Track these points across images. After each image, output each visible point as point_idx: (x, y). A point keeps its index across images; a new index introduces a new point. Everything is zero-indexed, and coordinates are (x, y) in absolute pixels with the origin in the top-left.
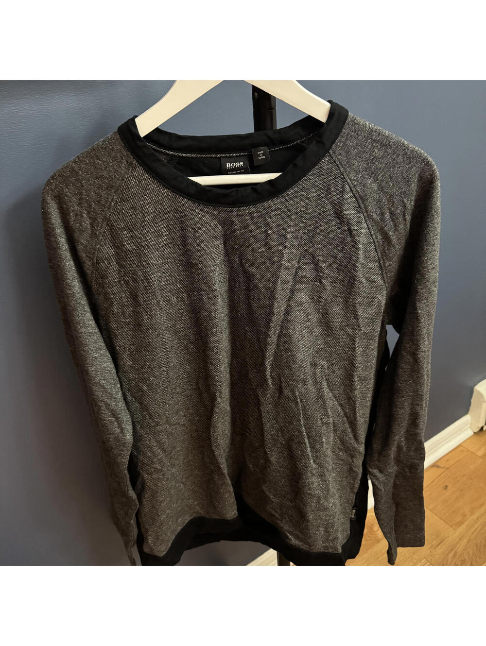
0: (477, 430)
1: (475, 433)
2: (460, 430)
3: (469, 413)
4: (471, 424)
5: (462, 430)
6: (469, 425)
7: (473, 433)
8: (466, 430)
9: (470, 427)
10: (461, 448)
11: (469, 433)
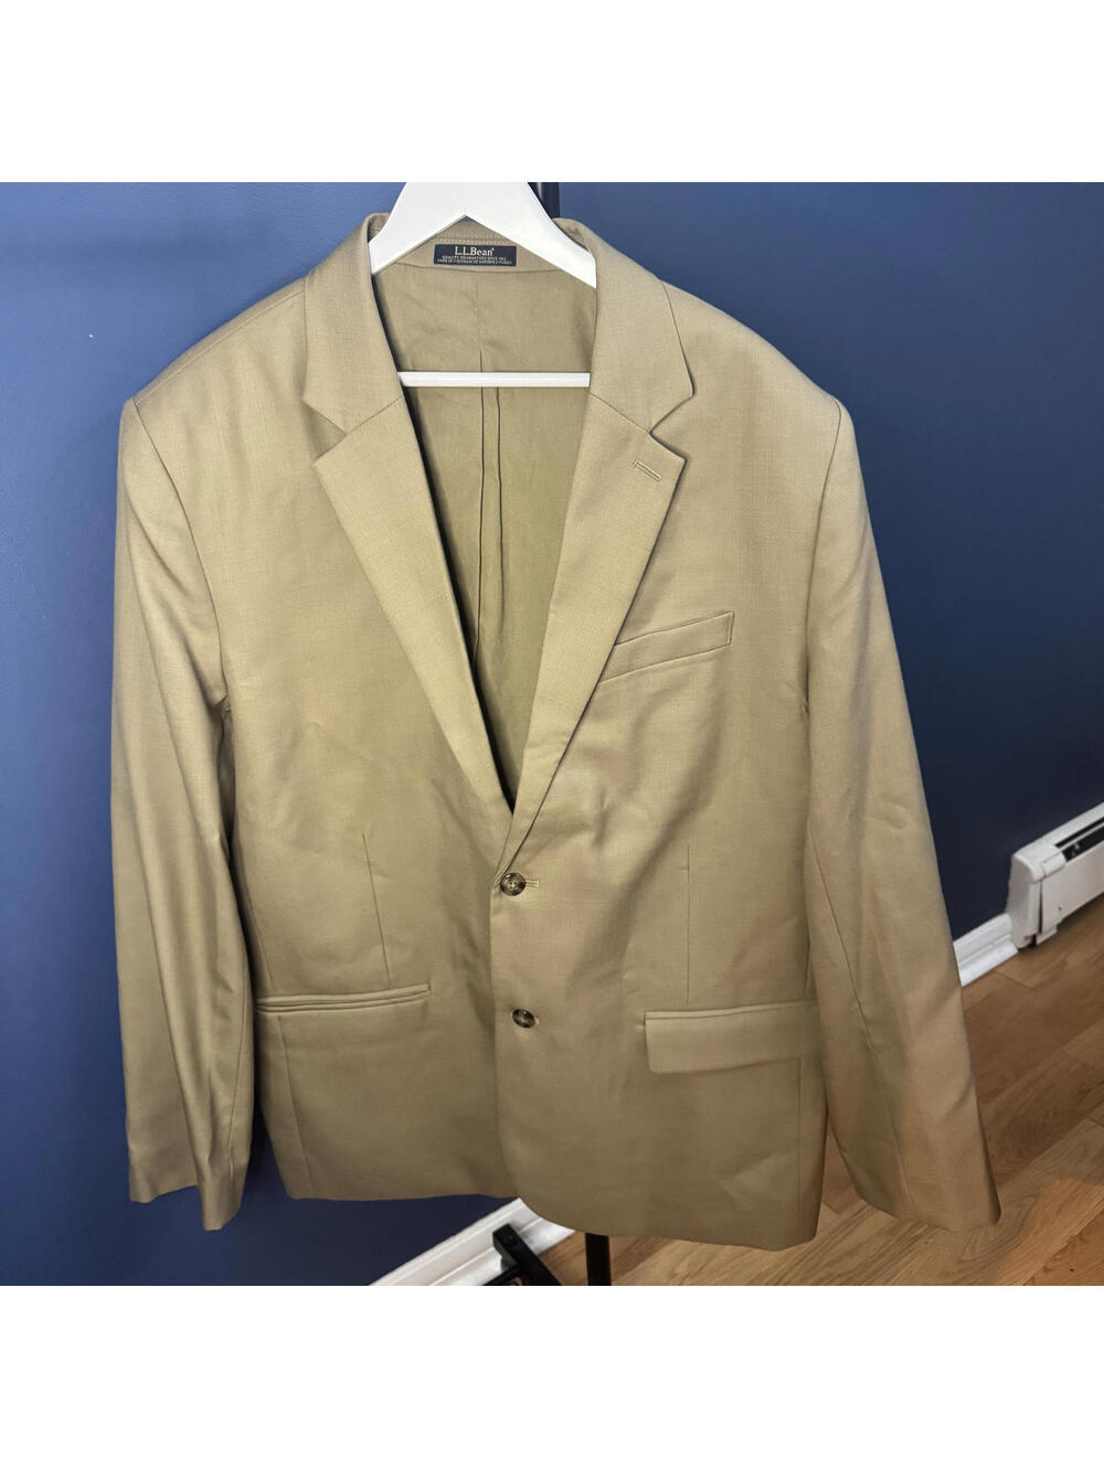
0: (1021, 946)
1: (1020, 950)
2: (992, 943)
3: (1007, 909)
4: (1011, 933)
5: (997, 942)
6: (1009, 936)
7: (1014, 951)
8: (1002, 944)
9: (1011, 940)
10: (994, 975)
11: (1009, 950)
